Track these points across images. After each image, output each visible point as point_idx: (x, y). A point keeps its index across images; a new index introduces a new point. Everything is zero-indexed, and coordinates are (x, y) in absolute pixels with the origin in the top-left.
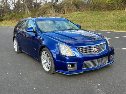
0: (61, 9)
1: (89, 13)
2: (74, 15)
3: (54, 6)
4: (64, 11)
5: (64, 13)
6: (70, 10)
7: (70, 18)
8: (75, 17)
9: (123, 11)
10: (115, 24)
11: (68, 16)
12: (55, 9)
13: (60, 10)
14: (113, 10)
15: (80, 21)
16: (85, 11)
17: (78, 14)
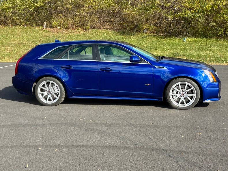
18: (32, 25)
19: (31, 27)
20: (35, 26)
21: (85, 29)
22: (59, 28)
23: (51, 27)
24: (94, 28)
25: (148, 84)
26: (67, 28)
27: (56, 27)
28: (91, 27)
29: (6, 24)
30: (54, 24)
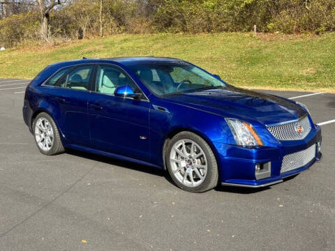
1: (157, 39)
2: (112, 44)
3: (47, 15)
4: (81, 32)
5: (81, 38)
6: (98, 28)
7: (104, 51)
8: (118, 49)
9: (247, 35)
10: (236, 69)
11: (97, 48)
12: (50, 27)
14: (221, 30)
16: (144, 33)
17: (125, 40)
18: (241, 30)
19: (239, 33)
20: (245, 31)
21: (318, 33)
22: (277, 32)
23: (267, 32)
25: (143, 138)
26: (289, 33)
27: (273, 31)
28: (329, 29)
29: (209, 31)
30: (270, 26)
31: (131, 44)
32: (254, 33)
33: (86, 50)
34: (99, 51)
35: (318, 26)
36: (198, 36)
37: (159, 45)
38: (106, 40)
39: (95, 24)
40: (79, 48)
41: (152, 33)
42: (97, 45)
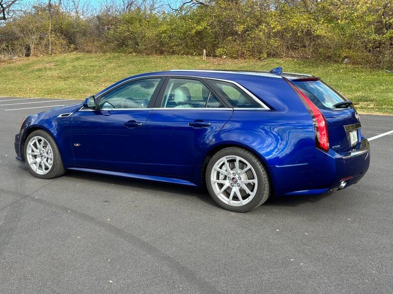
0: (16, 42)
2: (64, 62)
4: (28, 49)
5: (28, 55)
6: (47, 46)
7: (55, 70)
8: (70, 68)
9: (197, 58)
11: (48, 65)
13: (13, 44)
14: (173, 53)
15: (92, 81)
16: (96, 52)
17: (77, 59)
18: (192, 54)
19: (190, 57)
20: (196, 55)
21: (260, 59)
22: (225, 57)
23: (215, 56)
24: (274, 56)
26: (235, 58)
27: (221, 56)
28: (269, 55)
29: (162, 53)
30: (218, 51)
31: (83, 63)
32: (204, 57)
33: (36, 67)
34: (50, 69)
35: (260, 52)
36: (151, 58)
37: (113, 65)
38: (57, 58)
39: (44, 42)
40: (28, 66)
41: (104, 53)
42: (47, 63)
